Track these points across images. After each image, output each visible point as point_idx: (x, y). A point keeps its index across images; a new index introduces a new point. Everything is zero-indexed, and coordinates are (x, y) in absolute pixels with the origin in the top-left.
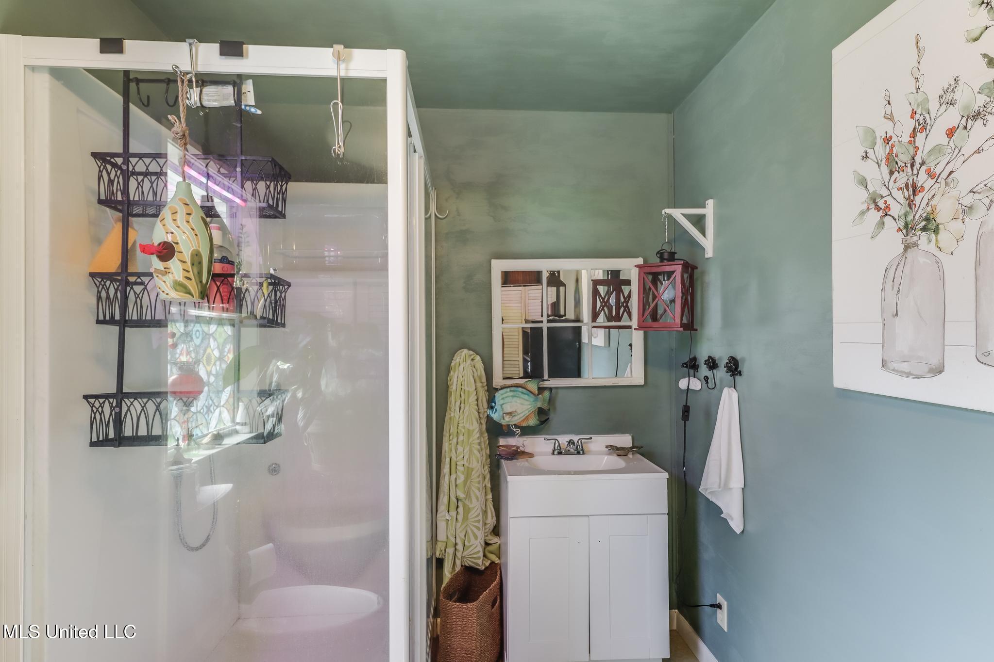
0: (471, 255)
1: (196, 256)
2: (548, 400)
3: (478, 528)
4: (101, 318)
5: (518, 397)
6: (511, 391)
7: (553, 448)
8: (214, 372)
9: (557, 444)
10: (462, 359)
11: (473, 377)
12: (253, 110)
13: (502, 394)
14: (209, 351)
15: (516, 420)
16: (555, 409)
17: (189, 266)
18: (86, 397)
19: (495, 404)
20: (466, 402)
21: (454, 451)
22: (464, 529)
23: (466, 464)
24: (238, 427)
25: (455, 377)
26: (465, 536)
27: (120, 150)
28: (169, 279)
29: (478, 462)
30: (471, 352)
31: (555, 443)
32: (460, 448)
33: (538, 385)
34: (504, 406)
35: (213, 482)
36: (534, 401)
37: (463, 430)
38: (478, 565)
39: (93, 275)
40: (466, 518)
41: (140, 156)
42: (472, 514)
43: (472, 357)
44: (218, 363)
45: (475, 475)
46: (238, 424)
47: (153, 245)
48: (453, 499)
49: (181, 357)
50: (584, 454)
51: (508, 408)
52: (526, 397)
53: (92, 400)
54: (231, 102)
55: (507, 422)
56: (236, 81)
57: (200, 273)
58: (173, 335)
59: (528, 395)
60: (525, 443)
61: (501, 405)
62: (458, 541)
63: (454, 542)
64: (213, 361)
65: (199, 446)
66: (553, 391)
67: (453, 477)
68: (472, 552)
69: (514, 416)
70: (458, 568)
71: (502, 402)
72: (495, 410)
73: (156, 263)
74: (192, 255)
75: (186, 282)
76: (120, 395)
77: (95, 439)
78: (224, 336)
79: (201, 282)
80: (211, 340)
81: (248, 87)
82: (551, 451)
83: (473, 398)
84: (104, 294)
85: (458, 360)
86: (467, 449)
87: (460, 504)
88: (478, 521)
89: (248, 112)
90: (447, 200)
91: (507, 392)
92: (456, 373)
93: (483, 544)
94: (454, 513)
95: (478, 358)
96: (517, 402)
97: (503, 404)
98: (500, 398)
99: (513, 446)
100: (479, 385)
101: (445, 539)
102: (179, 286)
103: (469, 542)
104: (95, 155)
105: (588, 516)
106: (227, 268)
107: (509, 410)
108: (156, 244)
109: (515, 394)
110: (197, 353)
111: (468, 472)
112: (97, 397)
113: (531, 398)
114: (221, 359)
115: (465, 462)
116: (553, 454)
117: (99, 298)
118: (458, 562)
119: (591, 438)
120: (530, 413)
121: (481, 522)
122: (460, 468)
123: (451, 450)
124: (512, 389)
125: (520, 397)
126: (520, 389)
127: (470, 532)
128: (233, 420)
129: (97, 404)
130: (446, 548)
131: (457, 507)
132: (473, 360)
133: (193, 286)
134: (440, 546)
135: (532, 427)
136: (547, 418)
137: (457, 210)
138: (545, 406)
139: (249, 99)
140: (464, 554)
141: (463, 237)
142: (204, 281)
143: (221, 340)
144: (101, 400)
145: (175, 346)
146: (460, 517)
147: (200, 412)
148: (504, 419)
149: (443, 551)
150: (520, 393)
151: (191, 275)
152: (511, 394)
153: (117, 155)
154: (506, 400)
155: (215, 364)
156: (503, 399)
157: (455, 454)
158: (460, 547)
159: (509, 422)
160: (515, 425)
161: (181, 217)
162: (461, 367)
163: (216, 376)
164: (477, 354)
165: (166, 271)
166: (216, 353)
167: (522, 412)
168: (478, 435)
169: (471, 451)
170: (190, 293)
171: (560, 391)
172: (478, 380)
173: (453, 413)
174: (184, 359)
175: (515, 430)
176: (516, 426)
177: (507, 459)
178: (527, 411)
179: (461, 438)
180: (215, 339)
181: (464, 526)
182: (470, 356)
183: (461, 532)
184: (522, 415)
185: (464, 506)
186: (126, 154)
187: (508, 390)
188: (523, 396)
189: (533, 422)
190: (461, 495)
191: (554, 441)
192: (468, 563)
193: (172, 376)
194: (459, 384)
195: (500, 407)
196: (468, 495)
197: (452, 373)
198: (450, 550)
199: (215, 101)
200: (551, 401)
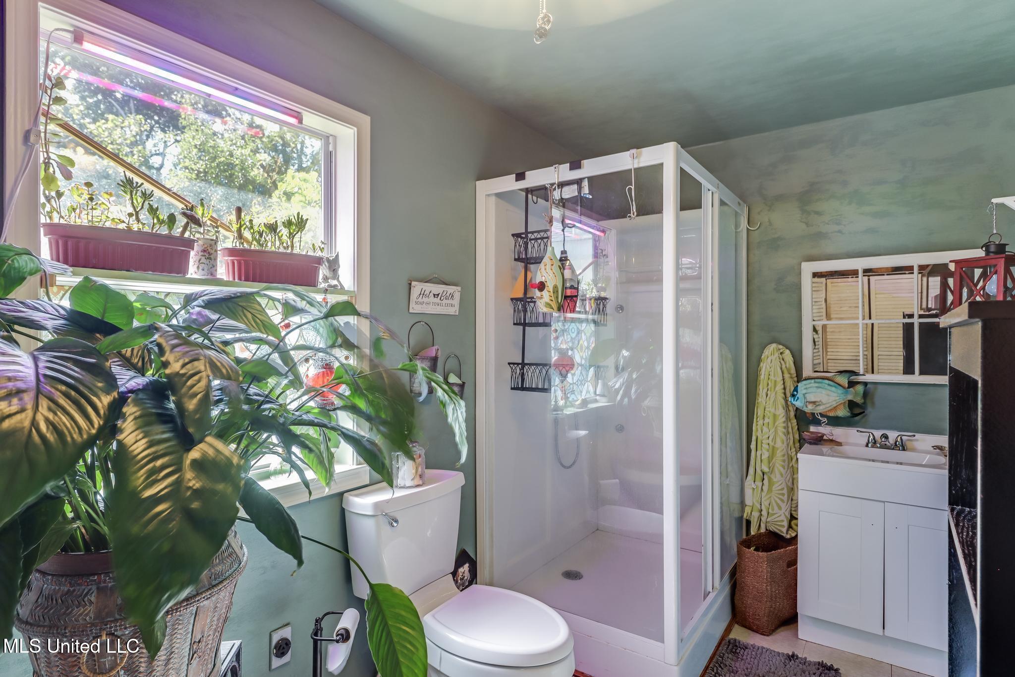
0: (782, 260)
1: (555, 287)
2: (862, 395)
3: (782, 501)
4: (515, 322)
5: (823, 388)
6: (815, 382)
7: (867, 441)
8: (584, 357)
9: (871, 437)
10: (770, 352)
11: (781, 369)
12: (587, 196)
13: (805, 385)
14: (581, 342)
15: (820, 409)
16: (873, 403)
17: (552, 294)
18: (509, 364)
19: (797, 392)
20: (772, 390)
21: (760, 431)
22: (768, 499)
23: (772, 444)
24: (598, 398)
25: (765, 367)
26: (769, 505)
27: (524, 231)
28: (543, 301)
29: (783, 443)
30: (781, 347)
31: (869, 436)
32: (765, 429)
33: (848, 379)
34: (807, 395)
35: (577, 429)
36: (842, 394)
37: (769, 414)
38: (782, 532)
39: (512, 299)
40: (770, 490)
41: (532, 233)
42: (776, 488)
43: (781, 351)
44: (587, 350)
45: (779, 454)
46: (598, 395)
47: (536, 284)
48: (759, 472)
49: (562, 345)
50: (904, 450)
51: (811, 398)
52: (833, 389)
53: (512, 365)
54: (576, 194)
55: (810, 410)
56: (579, 182)
57: (557, 297)
58: (556, 331)
59: (835, 387)
60: (834, 432)
61: (804, 395)
62: (763, 507)
63: (759, 507)
64: (584, 349)
65: (572, 406)
66: (869, 386)
67: (759, 453)
68: (776, 520)
69: (818, 405)
70: (763, 530)
71: (804, 391)
72: (796, 398)
73: (537, 293)
74: (553, 288)
75: (551, 303)
76: (523, 364)
77: (513, 387)
78: (590, 332)
79: (558, 302)
80: (583, 334)
81: (585, 184)
82: (865, 444)
83: (780, 387)
84: (516, 309)
85: (767, 353)
86: (772, 430)
87: (765, 477)
88: (783, 494)
89: (586, 198)
90: (759, 213)
91: (811, 383)
92: (765, 364)
93: (789, 517)
94: (759, 484)
95: (787, 352)
96: (822, 393)
97: (806, 393)
98: (803, 388)
99: (819, 433)
100: (787, 376)
101: (751, 504)
102: (548, 305)
103: (773, 510)
104: (513, 235)
105: (884, 502)
106: (574, 292)
107: (813, 400)
108: (537, 283)
109: (820, 385)
110: (573, 343)
111: (773, 450)
112: (514, 364)
113: (840, 391)
114: (588, 348)
115: (770, 441)
116: (867, 446)
117: (515, 311)
118: (763, 526)
119: (914, 436)
120: (837, 404)
121: (786, 496)
122: (765, 446)
123: (757, 430)
124: (817, 380)
125: (826, 389)
126: (827, 382)
127: (773, 501)
128: (595, 393)
129: (514, 368)
130: (752, 511)
131: (763, 479)
132: (781, 353)
133: (555, 306)
134: (747, 510)
135: (840, 417)
136: (862, 411)
137: (770, 221)
138: (859, 400)
139: (586, 190)
140: (768, 520)
141: (775, 244)
142: (560, 302)
143: (588, 335)
144: (516, 366)
145: (557, 338)
146: (765, 488)
147: (575, 383)
148: (807, 407)
149: (749, 513)
150: (826, 386)
151: (553, 299)
152: (817, 385)
153: (523, 234)
154: (809, 390)
155: (585, 351)
156: (806, 389)
157: (761, 432)
158: (764, 513)
159: (812, 410)
160: (820, 413)
161: (548, 267)
162: (769, 360)
163: (586, 359)
164: (787, 348)
165: (541, 298)
166: (586, 344)
167: (828, 403)
168: (784, 419)
169: (776, 431)
170: (553, 308)
171: (880, 387)
172: (785, 371)
173: (761, 399)
174: (564, 346)
175: (820, 418)
176: (822, 415)
177: (810, 443)
178: (834, 403)
179: (767, 420)
180: (585, 334)
181: (769, 496)
182: (779, 349)
183: (765, 500)
184: (828, 405)
185: (770, 480)
186: (527, 233)
187: (813, 381)
188: (829, 388)
189: (843, 412)
190: (766, 469)
191: (868, 434)
192: (772, 528)
193: (554, 357)
194: (767, 374)
195: (802, 395)
196: (772, 471)
197: (761, 364)
198: (756, 514)
199: (568, 194)
200: (865, 395)
